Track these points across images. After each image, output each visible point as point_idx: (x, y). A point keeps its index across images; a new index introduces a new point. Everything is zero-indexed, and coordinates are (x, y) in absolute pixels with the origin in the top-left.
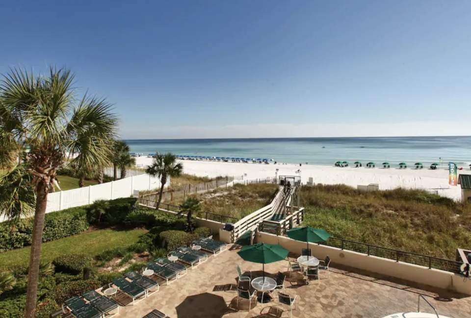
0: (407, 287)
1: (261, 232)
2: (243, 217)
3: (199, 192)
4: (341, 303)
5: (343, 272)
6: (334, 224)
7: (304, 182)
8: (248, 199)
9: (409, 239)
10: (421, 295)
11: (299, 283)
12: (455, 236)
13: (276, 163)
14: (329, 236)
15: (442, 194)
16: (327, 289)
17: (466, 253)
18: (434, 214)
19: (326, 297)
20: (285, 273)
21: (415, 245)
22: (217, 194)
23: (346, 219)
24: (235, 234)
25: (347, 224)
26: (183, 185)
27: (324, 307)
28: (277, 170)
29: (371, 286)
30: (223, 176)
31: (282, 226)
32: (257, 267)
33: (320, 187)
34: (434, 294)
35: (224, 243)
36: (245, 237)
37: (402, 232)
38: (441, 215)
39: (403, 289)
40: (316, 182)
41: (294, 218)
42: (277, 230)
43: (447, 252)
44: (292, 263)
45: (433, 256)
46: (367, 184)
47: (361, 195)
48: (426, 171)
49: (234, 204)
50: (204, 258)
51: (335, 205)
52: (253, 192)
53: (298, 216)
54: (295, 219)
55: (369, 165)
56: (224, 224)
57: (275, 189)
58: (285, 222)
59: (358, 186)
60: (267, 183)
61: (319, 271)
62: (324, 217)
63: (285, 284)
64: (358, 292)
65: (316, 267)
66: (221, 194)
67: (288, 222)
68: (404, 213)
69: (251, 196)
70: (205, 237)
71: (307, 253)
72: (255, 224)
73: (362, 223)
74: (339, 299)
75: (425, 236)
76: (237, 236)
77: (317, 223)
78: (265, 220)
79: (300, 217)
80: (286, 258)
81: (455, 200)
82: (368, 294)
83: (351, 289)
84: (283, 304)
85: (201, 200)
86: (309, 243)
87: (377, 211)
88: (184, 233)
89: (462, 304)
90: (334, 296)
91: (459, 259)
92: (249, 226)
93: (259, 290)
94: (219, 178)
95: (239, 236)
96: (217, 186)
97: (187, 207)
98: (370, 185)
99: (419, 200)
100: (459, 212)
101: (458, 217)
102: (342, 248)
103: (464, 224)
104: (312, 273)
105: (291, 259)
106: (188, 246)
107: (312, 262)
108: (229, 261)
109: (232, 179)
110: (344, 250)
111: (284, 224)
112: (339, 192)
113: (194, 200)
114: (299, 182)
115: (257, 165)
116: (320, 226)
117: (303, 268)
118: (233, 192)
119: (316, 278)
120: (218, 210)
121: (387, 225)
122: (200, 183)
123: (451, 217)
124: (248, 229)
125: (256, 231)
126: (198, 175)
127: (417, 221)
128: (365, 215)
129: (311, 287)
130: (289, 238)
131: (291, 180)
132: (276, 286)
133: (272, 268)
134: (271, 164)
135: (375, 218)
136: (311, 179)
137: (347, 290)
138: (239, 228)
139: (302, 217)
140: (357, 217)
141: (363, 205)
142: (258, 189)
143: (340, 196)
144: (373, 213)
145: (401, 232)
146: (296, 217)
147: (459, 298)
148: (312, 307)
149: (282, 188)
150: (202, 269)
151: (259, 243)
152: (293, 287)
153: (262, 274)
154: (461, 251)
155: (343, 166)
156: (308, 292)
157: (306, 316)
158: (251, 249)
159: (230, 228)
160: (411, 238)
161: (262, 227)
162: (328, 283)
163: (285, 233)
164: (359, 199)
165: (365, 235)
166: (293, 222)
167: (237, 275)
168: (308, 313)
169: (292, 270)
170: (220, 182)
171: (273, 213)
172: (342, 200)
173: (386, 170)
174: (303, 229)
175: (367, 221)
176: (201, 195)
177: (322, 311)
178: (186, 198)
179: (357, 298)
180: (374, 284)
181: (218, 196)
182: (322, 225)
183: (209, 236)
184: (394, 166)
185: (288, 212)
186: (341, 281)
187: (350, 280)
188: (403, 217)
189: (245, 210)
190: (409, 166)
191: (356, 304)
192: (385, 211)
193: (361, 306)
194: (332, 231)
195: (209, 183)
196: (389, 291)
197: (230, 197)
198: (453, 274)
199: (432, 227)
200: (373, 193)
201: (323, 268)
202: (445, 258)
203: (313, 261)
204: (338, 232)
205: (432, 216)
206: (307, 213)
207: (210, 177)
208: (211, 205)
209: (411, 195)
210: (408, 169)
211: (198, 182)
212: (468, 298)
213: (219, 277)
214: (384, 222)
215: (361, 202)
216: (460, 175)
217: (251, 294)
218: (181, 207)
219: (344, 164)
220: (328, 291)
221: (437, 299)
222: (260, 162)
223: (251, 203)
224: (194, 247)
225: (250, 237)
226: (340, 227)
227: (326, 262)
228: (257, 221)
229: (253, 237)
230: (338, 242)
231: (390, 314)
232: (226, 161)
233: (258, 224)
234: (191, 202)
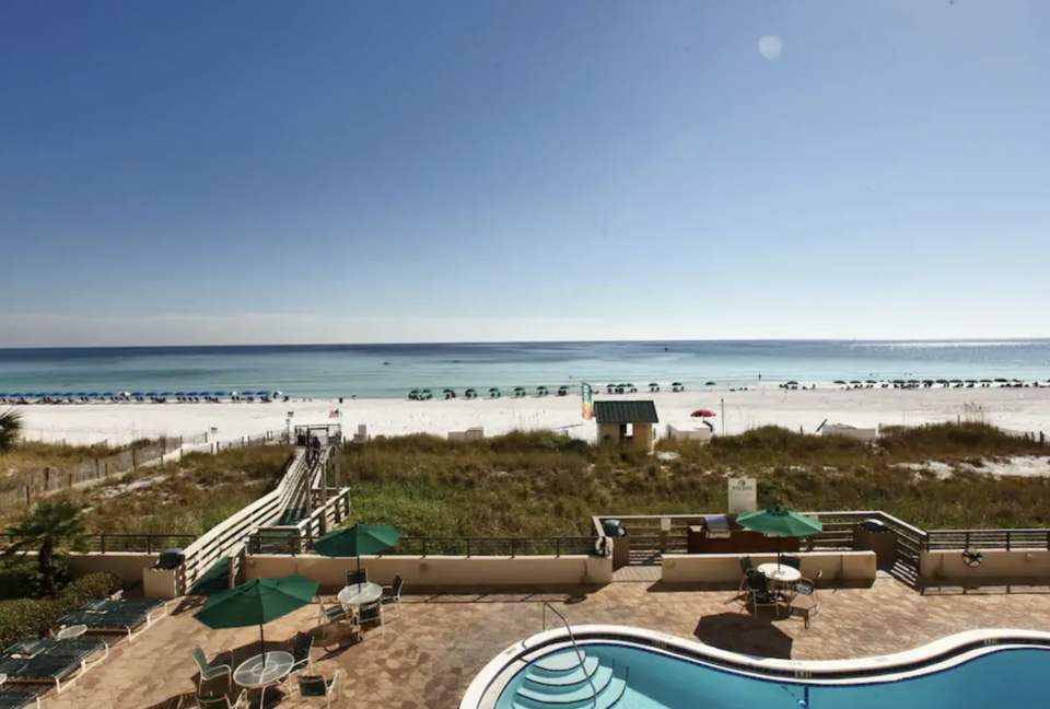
0: (526, 595)
1: (255, 555)
2: (207, 530)
3: (79, 486)
4: (424, 658)
5: (427, 597)
6: (409, 511)
7: (349, 435)
8: (221, 484)
9: (531, 515)
10: (546, 603)
11: (344, 644)
12: (589, 498)
13: (287, 399)
14: (401, 535)
15: (574, 434)
16: (400, 638)
17: (602, 521)
18: (563, 468)
19: (397, 654)
20: (312, 631)
21: (537, 522)
22: (137, 484)
23: (430, 498)
24: (189, 573)
25: (432, 508)
26: (23, 472)
27: (395, 674)
28: (291, 414)
29: (473, 610)
30: (153, 437)
31: (303, 533)
32: (247, 635)
33: (381, 442)
34: (563, 595)
35: (157, 599)
36: (214, 576)
37: (520, 505)
38: (571, 467)
39: (522, 601)
40: (372, 433)
41: (328, 513)
42: (292, 543)
43: (579, 525)
44: (327, 607)
45: (562, 536)
46: (464, 430)
47: (454, 451)
48: (552, 399)
49: (183, 502)
50: (97, 653)
51: (409, 473)
52: (235, 468)
53: (337, 507)
54: (330, 514)
55: (469, 394)
56: (158, 554)
57: (285, 456)
58: (309, 524)
59: (450, 434)
60: (268, 443)
61: (382, 608)
62: (391, 501)
63: (314, 653)
64: (452, 627)
65: (376, 601)
66: (147, 483)
67: (317, 522)
68: (521, 473)
69: (228, 479)
70: (99, 597)
71: (358, 578)
72: (240, 540)
73: (458, 500)
74: (420, 651)
75: (551, 505)
76: (194, 576)
77: (375, 514)
78: (265, 526)
79: (342, 508)
80: (314, 600)
81: (589, 442)
82: (470, 626)
83: (442, 627)
84: (309, 698)
85: (85, 506)
86: (362, 557)
87: (482, 475)
88: (28, 603)
89: (598, 599)
90: (412, 648)
91: (595, 532)
92: (224, 546)
93: (254, 686)
94: (141, 445)
95: (200, 575)
96: (134, 464)
97: (39, 530)
98: (469, 431)
99: (542, 448)
100: (594, 460)
101: (594, 468)
102: (424, 552)
103: (600, 478)
104: (369, 616)
105: (324, 599)
106: (43, 633)
107: (368, 594)
108: (171, 642)
109: (177, 442)
110: (428, 557)
111: (308, 528)
112: (415, 449)
113: (60, 509)
114: (338, 436)
115: (244, 405)
116: (382, 519)
117: (350, 610)
118: (182, 473)
119: (376, 624)
120: (137, 523)
121: (496, 497)
122: (80, 461)
123: (584, 470)
124: (223, 555)
125: (241, 554)
126: (75, 441)
127: (541, 483)
128: (461, 485)
129: (366, 644)
130: (319, 556)
131: (320, 434)
132: (293, 665)
133: (283, 628)
134: (277, 404)
135: (478, 489)
136: (362, 428)
137: (435, 629)
138: (198, 557)
139: (347, 507)
140: (449, 491)
141: (459, 467)
142: (246, 460)
143: (420, 456)
144: (476, 480)
145: (516, 505)
146: (333, 509)
147: (594, 591)
148: (371, 684)
149: (301, 452)
150: (91, 683)
151: (250, 581)
152: (331, 655)
153: (260, 648)
154: (596, 519)
155: (422, 399)
156: (363, 656)
157: (358, 705)
158: (229, 600)
159: (173, 561)
160: (532, 512)
161: (256, 543)
162: (401, 626)
163: (311, 547)
164: (452, 458)
165: (464, 521)
166: (328, 520)
167: (197, 668)
168: (364, 697)
169: (328, 621)
170: (144, 452)
171: (282, 508)
172: (421, 463)
173: (495, 401)
174: (347, 531)
175: (465, 496)
176: (87, 491)
177: (390, 684)
178: (34, 506)
179: (452, 638)
180: (480, 606)
181: (138, 490)
182: (387, 516)
183: (113, 592)
184: (507, 394)
185: (315, 500)
186: (425, 616)
187: (440, 609)
188: (521, 480)
189: (214, 511)
190: (530, 394)
191: (450, 650)
192: (493, 474)
193: (460, 650)
194: (405, 526)
195: (110, 460)
196: (502, 611)
197: (173, 486)
198: (586, 557)
199: (561, 490)
200: (472, 444)
201: (391, 601)
202: (578, 535)
203: (370, 592)
204: (416, 524)
205: (560, 471)
206: (356, 499)
207: (113, 443)
208: (118, 513)
209: (531, 441)
210: (527, 397)
211: (75, 458)
212: (604, 589)
213: (145, 688)
214: (492, 493)
215: (455, 463)
216: (596, 403)
217: (233, 702)
218: (15, 533)
219: (425, 395)
220: (401, 643)
221: (567, 602)
222: (251, 399)
223: (229, 492)
224: (64, 633)
225: (228, 572)
226: (420, 515)
227: (395, 588)
228: (243, 533)
229: (235, 571)
230: (417, 544)
231: (504, 649)
232: (162, 401)
233: (248, 539)
234: (51, 517)
